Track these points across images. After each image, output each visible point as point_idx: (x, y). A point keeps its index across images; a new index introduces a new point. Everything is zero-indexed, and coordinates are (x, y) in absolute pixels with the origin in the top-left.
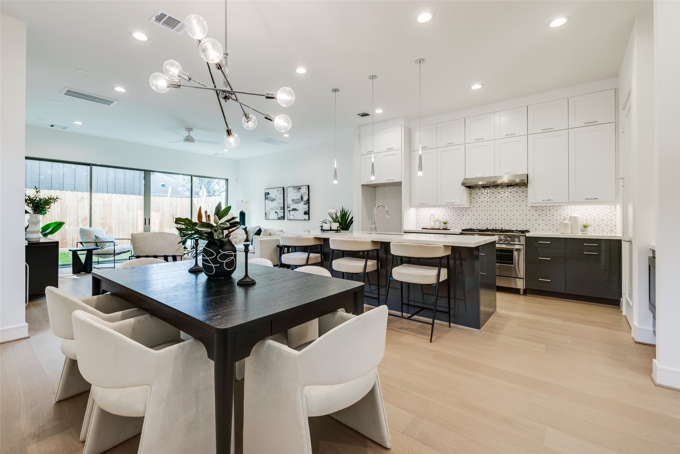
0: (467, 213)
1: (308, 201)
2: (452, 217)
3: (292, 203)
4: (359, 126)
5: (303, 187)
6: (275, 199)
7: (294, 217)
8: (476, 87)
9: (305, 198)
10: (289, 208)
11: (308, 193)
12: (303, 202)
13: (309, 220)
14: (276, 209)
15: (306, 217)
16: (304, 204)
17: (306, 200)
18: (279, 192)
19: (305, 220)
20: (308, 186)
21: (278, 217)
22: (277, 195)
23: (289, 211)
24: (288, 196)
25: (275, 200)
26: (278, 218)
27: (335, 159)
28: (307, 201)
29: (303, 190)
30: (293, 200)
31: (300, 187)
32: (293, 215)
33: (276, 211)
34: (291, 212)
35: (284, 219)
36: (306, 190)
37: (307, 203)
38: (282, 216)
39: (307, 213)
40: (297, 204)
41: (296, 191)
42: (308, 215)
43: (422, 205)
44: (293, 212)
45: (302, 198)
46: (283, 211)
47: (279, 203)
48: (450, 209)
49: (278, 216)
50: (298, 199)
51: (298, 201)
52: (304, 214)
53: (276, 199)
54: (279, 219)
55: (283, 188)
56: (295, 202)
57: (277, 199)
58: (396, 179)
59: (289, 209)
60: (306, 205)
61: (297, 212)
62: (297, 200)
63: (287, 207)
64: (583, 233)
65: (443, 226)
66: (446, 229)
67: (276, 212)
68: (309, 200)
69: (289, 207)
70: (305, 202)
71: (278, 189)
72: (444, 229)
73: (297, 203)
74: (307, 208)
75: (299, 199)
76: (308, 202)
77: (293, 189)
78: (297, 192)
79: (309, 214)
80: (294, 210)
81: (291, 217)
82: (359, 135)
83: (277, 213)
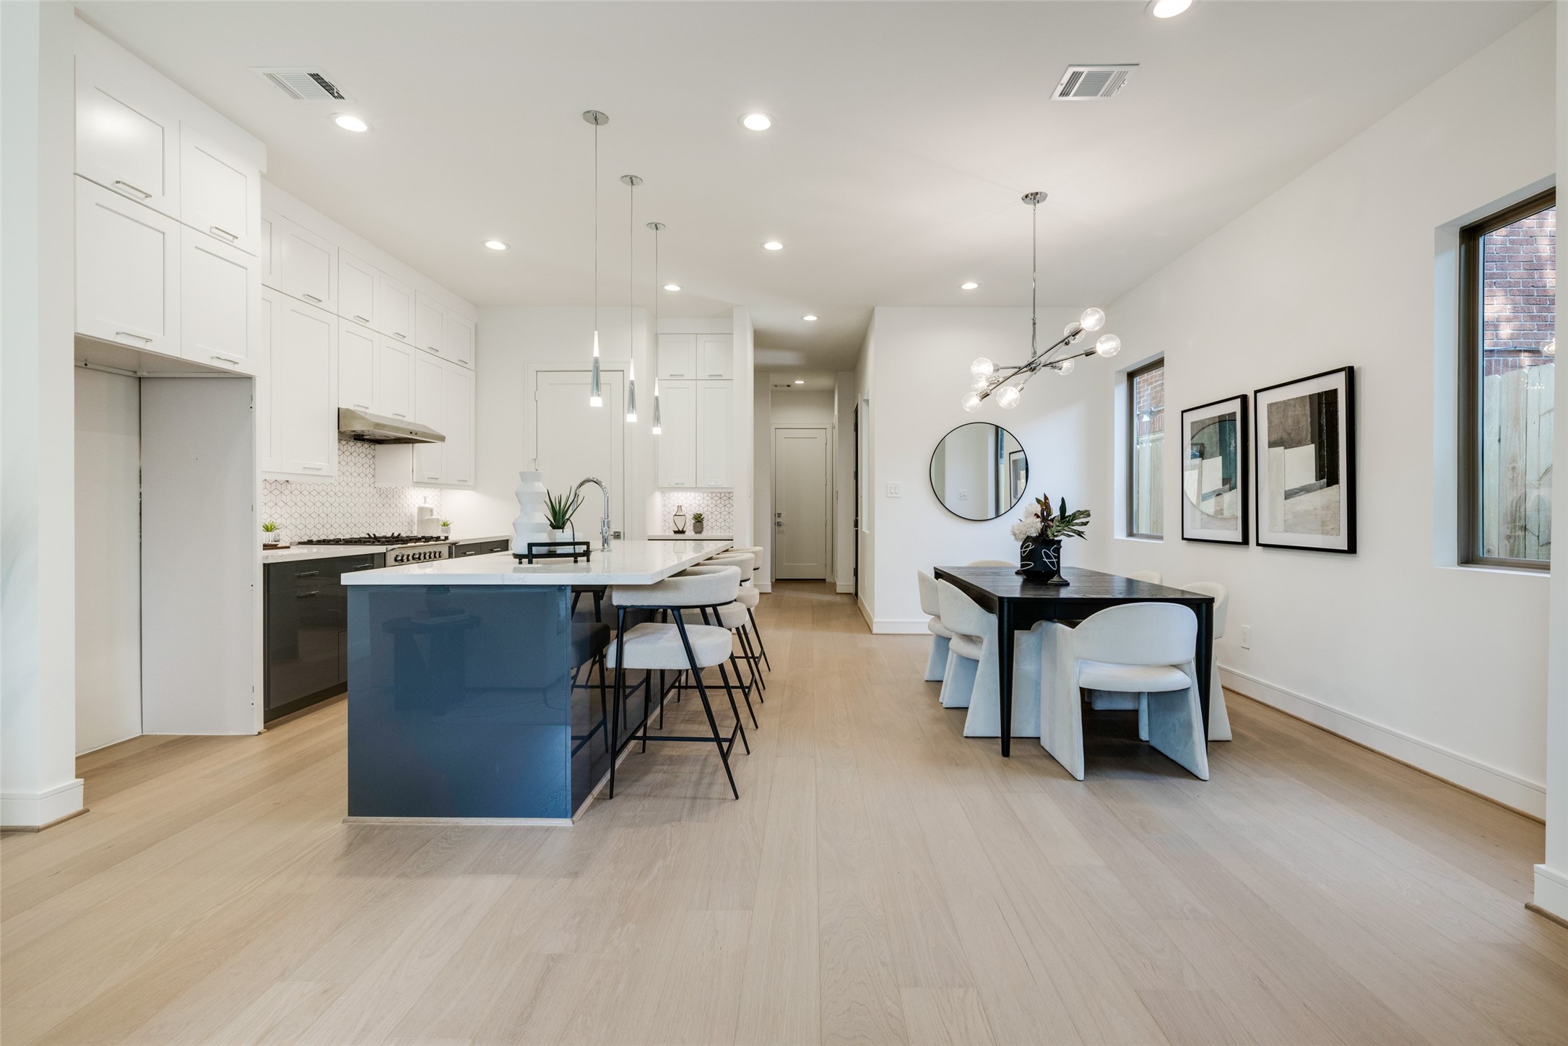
8: (496, 245)
27: (596, 332)
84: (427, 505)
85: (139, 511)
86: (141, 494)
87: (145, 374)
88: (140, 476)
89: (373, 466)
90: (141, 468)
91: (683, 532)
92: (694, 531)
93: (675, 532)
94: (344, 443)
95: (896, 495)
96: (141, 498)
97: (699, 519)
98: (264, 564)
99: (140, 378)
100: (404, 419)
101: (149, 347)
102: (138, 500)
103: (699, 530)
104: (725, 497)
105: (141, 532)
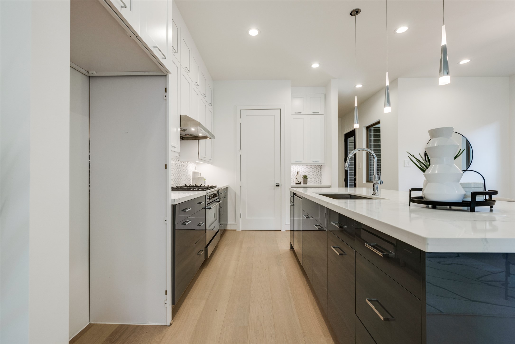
84: (196, 171)
85: (88, 169)
86: (90, 157)
87: (95, 74)
88: (90, 145)
90: (90, 139)
91: (300, 183)
92: (303, 183)
93: (296, 183)
95: (408, 166)
96: (90, 160)
97: (305, 178)
98: (172, 205)
99: (90, 77)
102: (88, 161)
103: (305, 182)
104: (319, 168)
105: (90, 183)
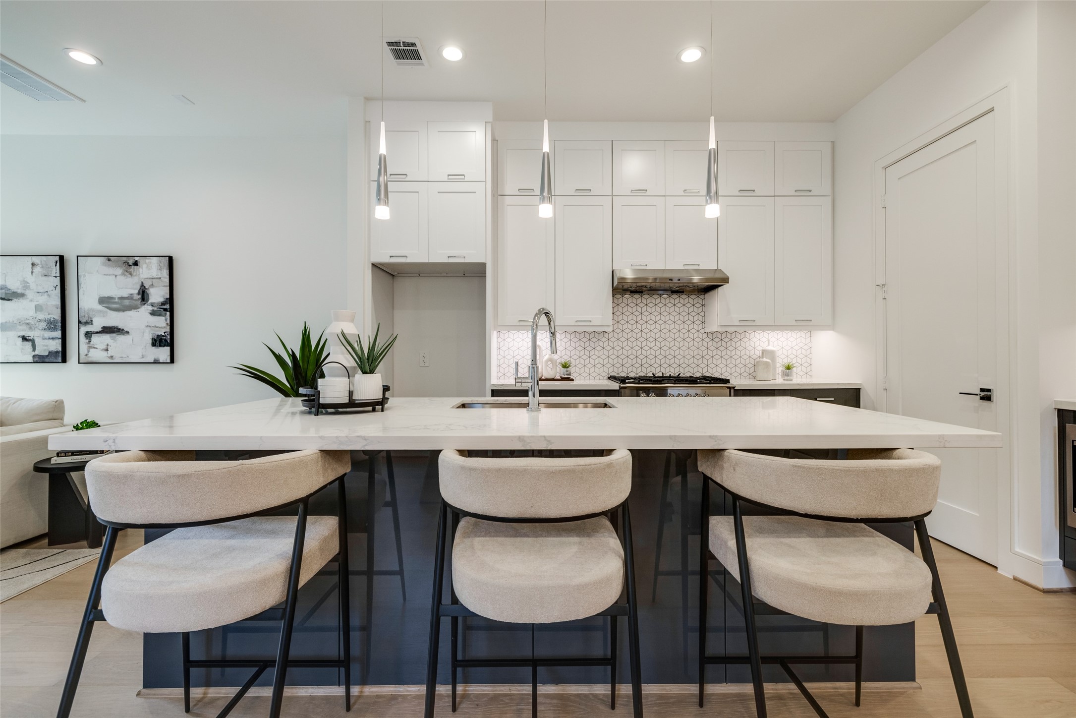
0: (601, 344)
1: (169, 306)
2: (573, 353)
3: (100, 307)
4: (367, 99)
5: (148, 260)
6: (19, 291)
7: (110, 353)
8: (691, 55)
9: (158, 295)
10: (86, 323)
11: (167, 280)
12: (150, 308)
13: (172, 361)
14: (25, 327)
15: (163, 353)
16: (153, 313)
17: (162, 300)
18: (37, 269)
19: (156, 362)
20: (171, 259)
21: (37, 352)
22: (30, 279)
23: (88, 335)
24: (82, 286)
25: (22, 295)
26: (34, 356)
28: (163, 304)
29: (149, 268)
30: (103, 301)
31: (137, 259)
32: (104, 347)
33: (27, 334)
34: (95, 339)
35: (64, 360)
36: (160, 269)
37: (165, 310)
38: (57, 352)
39: (165, 341)
40: (121, 314)
41: (119, 271)
42: (168, 349)
43: (522, 323)
44: (107, 338)
45: (144, 295)
46: (58, 334)
47: (38, 308)
48: (568, 335)
49: (34, 350)
50: (126, 295)
51: (127, 302)
52: (154, 344)
53: (27, 292)
54: (40, 360)
55: (62, 258)
56: (114, 306)
57: (30, 294)
58: (472, 256)
59: (84, 329)
60: (163, 318)
61: (121, 338)
62: (122, 298)
63: (79, 322)
64: (786, 378)
65: (559, 372)
66: (568, 379)
67: (24, 339)
68: (171, 300)
69: (89, 323)
70: (155, 309)
71: (36, 260)
72: (563, 379)
73: (124, 311)
74: (164, 325)
75: (130, 297)
76: (167, 306)
77: (104, 264)
78: (123, 274)
79: (171, 345)
80: (107, 333)
81: (97, 355)
82: (367, 122)
83: (33, 342)
84: (770, 348)
89: (702, 314)
94: (618, 296)
100: (647, 268)
101: (409, 260)
